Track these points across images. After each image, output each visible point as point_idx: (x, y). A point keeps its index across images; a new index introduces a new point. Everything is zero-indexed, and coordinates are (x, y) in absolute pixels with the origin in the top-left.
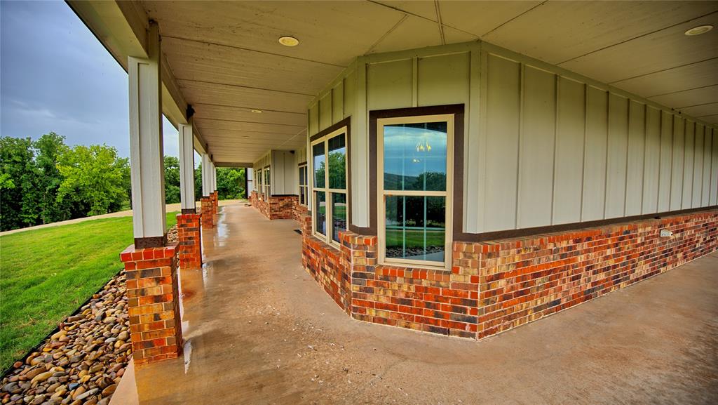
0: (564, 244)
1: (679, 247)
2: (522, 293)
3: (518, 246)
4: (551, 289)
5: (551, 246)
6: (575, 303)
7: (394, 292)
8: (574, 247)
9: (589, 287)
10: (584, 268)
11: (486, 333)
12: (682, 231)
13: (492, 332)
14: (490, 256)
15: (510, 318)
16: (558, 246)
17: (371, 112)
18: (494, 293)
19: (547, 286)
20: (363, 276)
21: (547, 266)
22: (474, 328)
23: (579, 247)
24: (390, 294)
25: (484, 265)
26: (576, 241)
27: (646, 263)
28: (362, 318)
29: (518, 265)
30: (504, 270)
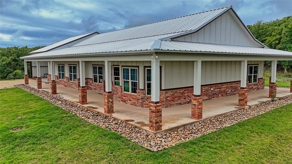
0: (182, 91)
1: (219, 93)
2: (173, 100)
3: (171, 91)
4: (179, 100)
5: (179, 92)
6: (185, 104)
7: (149, 101)
8: (184, 92)
9: (189, 101)
10: (187, 96)
11: (166, 107)
12: (220, 88)
13: (167, 107)
14: (166, 93)
15: (170, 105)
16: (180, 91)
17: (144, 66)
18: (167, 100)
19: (178, 100)
20: (143, 98)
21: (178, 95)
22: (164, 106)
23: (185, 92)
24: (148, 101)
25: (165, 95)
26: (184, 91)
27: (206, 96)
28: (143, 107)
29: (172, 95)
30: (169, 96)
